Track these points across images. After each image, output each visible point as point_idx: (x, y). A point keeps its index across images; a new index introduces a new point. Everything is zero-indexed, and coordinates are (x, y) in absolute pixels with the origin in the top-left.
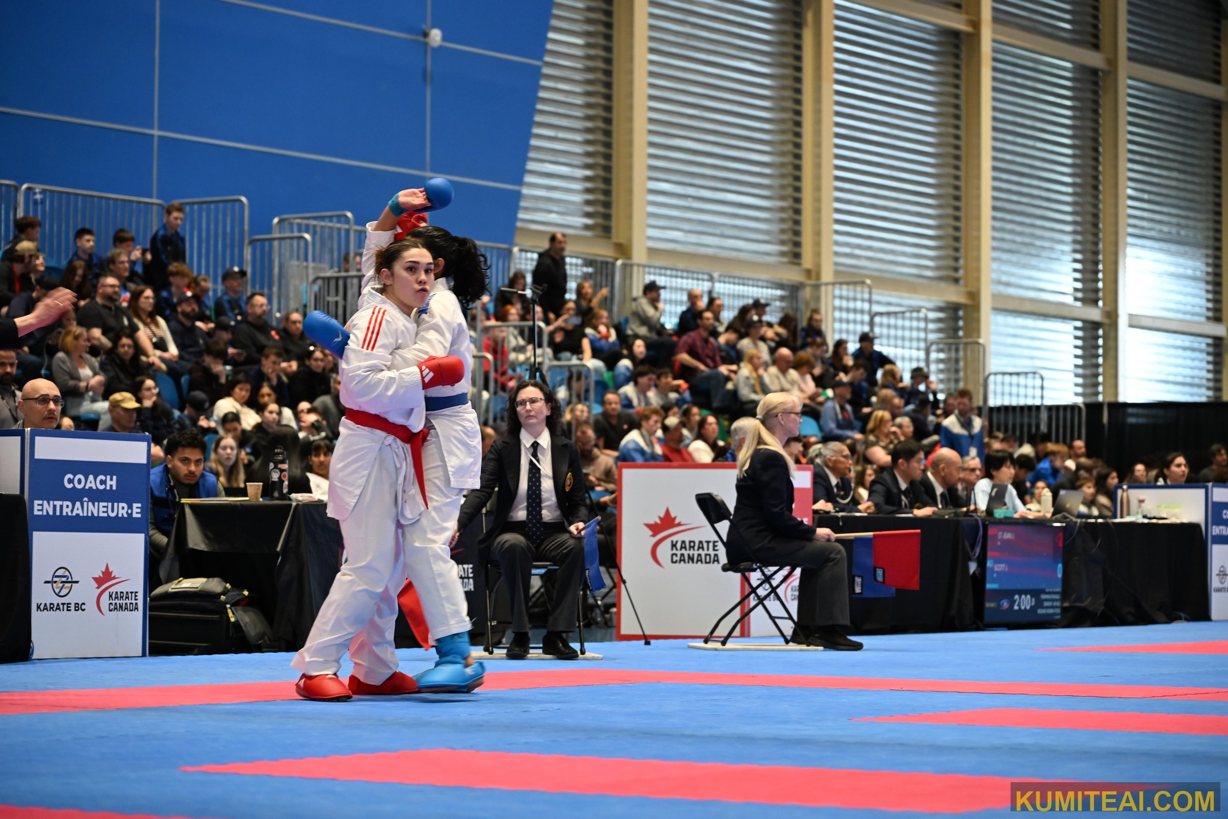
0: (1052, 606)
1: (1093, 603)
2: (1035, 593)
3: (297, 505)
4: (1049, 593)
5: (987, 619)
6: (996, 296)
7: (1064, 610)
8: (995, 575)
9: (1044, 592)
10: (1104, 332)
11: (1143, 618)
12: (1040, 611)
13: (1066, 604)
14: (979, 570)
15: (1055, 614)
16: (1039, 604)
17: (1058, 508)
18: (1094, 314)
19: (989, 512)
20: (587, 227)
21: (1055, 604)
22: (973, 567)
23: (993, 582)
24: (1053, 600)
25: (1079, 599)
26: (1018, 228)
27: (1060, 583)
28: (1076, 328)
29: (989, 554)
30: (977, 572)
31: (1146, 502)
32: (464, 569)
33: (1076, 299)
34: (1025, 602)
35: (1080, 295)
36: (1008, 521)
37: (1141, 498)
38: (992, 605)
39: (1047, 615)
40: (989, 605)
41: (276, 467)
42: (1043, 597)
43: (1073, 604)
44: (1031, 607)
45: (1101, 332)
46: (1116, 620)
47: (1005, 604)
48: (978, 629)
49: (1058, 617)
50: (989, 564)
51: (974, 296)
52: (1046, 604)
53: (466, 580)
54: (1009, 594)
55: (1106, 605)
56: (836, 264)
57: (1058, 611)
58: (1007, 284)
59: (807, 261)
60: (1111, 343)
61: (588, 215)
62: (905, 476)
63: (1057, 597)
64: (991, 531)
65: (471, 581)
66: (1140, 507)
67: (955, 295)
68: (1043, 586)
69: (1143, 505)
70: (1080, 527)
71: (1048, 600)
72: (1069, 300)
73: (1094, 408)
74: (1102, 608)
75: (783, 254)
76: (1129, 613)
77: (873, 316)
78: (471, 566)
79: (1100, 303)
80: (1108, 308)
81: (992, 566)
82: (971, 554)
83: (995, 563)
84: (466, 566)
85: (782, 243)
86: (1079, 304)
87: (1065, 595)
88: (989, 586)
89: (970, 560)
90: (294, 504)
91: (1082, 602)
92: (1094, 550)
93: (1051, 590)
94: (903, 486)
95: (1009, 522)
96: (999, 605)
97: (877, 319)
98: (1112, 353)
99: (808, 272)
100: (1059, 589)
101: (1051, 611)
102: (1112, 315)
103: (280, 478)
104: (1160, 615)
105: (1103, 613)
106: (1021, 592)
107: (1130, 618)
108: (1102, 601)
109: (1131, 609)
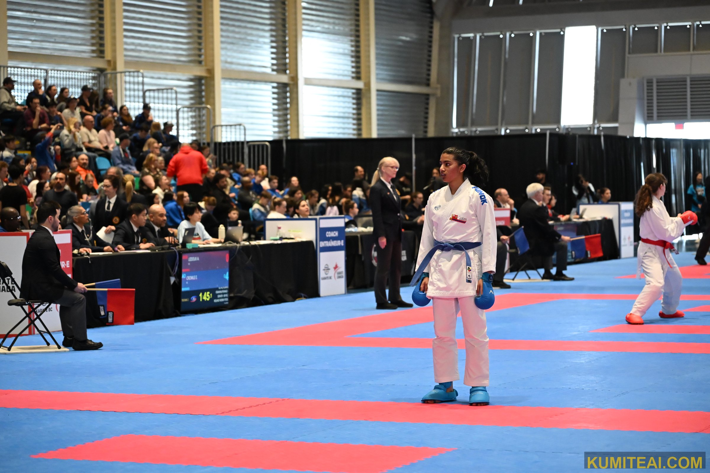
0: (223, 298)
1: (248, 293)
2: (213, 291)
4: (221, 290)
5: (183, 308)
6: (225, 71)
7: (230, 298)
8: (187, 283)
9: (218, 289)
10: (290, 88)
11: (278, 300)
12: (215, 301)
13: (232, 295)
14: (178, 280)
15: (225, 302)
16: (215, 296)
18: (284, 79)
19: (184, 244)
21: (225, 296)
22: (173, 280)
23: (186, 286)
24: (223, 294)
25: (240, 292)
26: (237, 30)
27: (227, 283)
28: (273, 87)
29: (183, 270)
30: (176, 282)
31: (282, 228)
33: (273, 70)
34: (206, 297)
35: (275, 67)
36: (194, 250)
37: (279, 226)
38: (186, 300)
39: (220, 302)
40: (184, 300)
42: (217, 292)
43: (236, 295)
44: (210, 299)
45: (288, 89)
46: (262, 302)
47: (194, 299)
48: (176, 315)
49: (227, 303)
50: (183, 276)
51: (211, 71)
52: (219, 296)
54: (196, 293)
55: (256, 293)
56: (126, 56)
57: (227, 299)
58: (231, 63)
59: (108, 55)
60: (294, 95)
62: (136, 224)
63: (226, 291)
64: (184, 257)
66: (278, 231)
67: (199, 71)
68: (217, 286)
69: (280, 230)
70: (239, 249)
71: (220, 294)
72: (269, 71)
74: (253, 296)
75: (92, 52)
76: (270, 297)
77: (144, 92)
79: (288, 72)
80: (292, 75)
81: (185, 277)
82: (172, 273)
83: (187, 276)
85: (93, 45)
86: (275, 73)
87: (230, 290)
88: (183, 289)
89: (171, 275)
91: (241, 293)
92: (248, 262)
93: (222, 288)
94: (135, 229)
95: (196, 251)
96: (190, 300)
97: (147, 94)
98: (295, 102)
99: (109, 62)
100: (227, 287)
101: (222, 300)
102: (295, 79)
104: (289, 297)
105: (254, 298)
106: (203, 291)
107: (270, 300)
108: (253, 291)
109: (271, 295)
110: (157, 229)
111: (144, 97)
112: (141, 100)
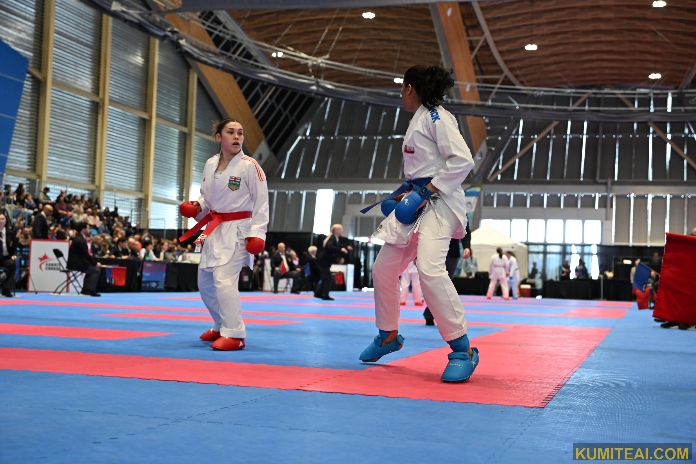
0: (162, 286)
1: (175, 286)
2: (157, 282)
4: (161, 282)
5: (142, 289)
6: (153, 197)
7: (165, 288)
8: (145, 276)
9: (159, 282)
12: (158, 287)
13: (166, 286)
14: (141, 274)
16: (158, 285)
17: (165, 258)
19: (144, 258)
20: (28, 169)
22: (138, 274)
23: (145, 278)
25: (170, 284)
26: (160, 177)
27: (164, 279)
29: (144, 270)
33: (177, 199)
34: (154, 285)
35: (178, 197)
39: (160, 288)
40: (143, 285)
43: (168, 285)
44: (156, 286)
46: (182, 290)
47: (148, 285)
48: (139, 292)
49: (163, 289)
50: (144, 273)
51: (147, 196)
54: (149, 282)
55: (178, 286)
56: (105, 185)
58: (157, 193)
59: (97, 183)
61: (29, 165)
62: (121, 247)
63: (163, 283)
64: (145, 263)
67: (141, 196)
68: (159, 280)
71: (160, 284)
72: (175, 199)
73: (180, 231)
75: (89, 181)
77: (115, 200)
82: (138, 270)
85: (89, 177)
87: (166, 283)
88: (143, 280)
89: (138, 272)
92: (175, 271)
95: (150, 261)
96: (146, 285)
97: (117, 202)
99: (97, 187)
100: (164, 281)
105: (177, 288)
106: (153, 282)
110: (130, 251)
111: (115, 203)
112: (113, 204)
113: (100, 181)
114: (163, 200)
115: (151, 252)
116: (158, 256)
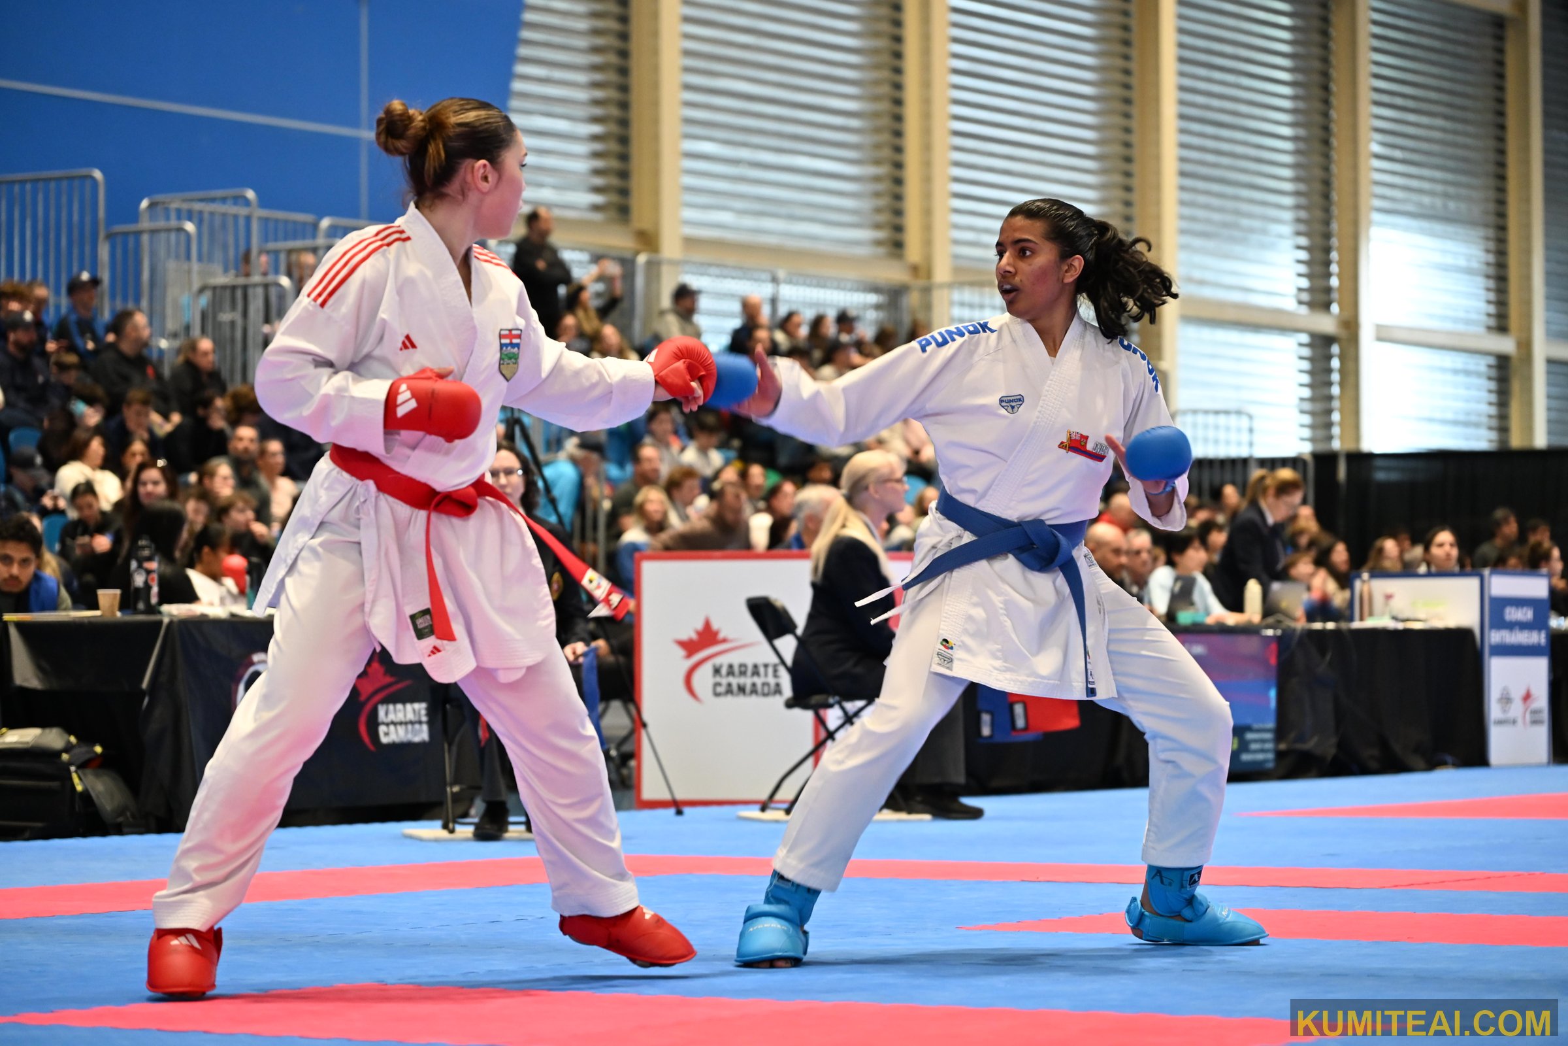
0: (1262, 749)
1: (1322, 744)
3: (171, 623)
4: (1258, 731)
7: (1280, 755)
9: (1252, 729)
10: (1339, 349)
11: (1392, 765)
12: (1246, 757)
13: (1282, 747)
15: (1265, 761)
16: (1244, 746)
17: (1269, 609)
18: (1327, 324)
20: (596, 208)
21: (1267, 746)
24: (1263, 741)
25: (1301, 738)
26: (1215, 202)
27: (1273, 716)
28: (1301, 344)
31: (1396, 597)
32: (414, 711)
33: (1300, 303)
35: (1306, 297)
37: (1389, 591)
39: (1254, 763)
41: (140, 566)
42: (1251, 736)
43: (1291, 746)
45: (1335, 349)
46: (1354, 767)
49: (1271, 765)
52: (1254, 746)
53: (417, 726)
55: (1339, 746)
56: (956, 257)
57: (1270, 756)
58: (1202, 283)
59: (913, 253)
60: (1350, 365)
61: (597, 190)
63: (1269, 736)
65: (425, 727)
66: (1387, 604)
68: (1252, 721)
69: (1392, 601)
70: (1302, 637)
71: (1256, 741)
72: (1290, 304)
73: (1324, 461)
74: (1334, 751)
75: (878, 243)
76: (1371, 757)
78: (423, 705)
79: (1335, 308)
80: (1345, 315)
84: (417, 706)
85: (877, 226)
86: (1304, 310)
87: (1280, 733)
90: (166, 620)
91: (1305, 743)
92: (1322, 667)
93: (1260, 726)
95: (1199, 630)
98: (1351, 379)
99: (915, 270)
100: (1271, 725)
101: (1260, 757)
102: (1351, 325)
103: (146, 583)
104: (1419, 761)
105: (1335, 758)
107: (1374, 765)
108: (1333, 740)
109: (1375, 752)
113: (928, 243)
114: (1231, 315)
115: (1203, 586)
116: (1235, 602)
